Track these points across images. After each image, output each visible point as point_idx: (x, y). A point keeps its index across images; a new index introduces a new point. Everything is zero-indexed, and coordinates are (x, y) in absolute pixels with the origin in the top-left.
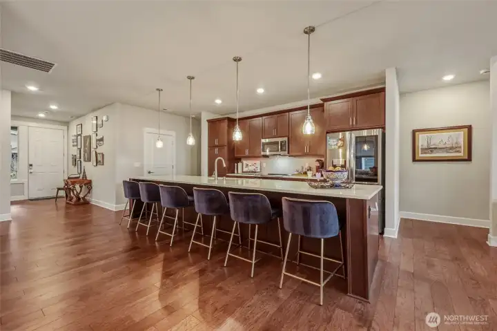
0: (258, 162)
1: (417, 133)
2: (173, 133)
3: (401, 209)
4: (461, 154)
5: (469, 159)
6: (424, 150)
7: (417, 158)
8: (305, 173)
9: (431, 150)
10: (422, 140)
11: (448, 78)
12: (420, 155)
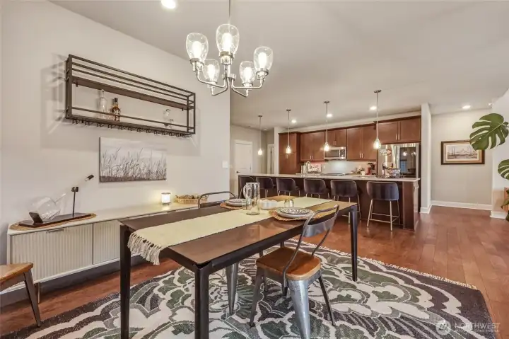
0: (319, 165)
1: (444, 144)
2: (251, 143)
3: (432, 198)
4: (478, 159)
5: (483, 163)
6: (449, 157)
7: (444, 162)
8: (359, 173)
9: (454, 156)
10: (449, 149)
11: (466, 107)
12: (446, 159)
